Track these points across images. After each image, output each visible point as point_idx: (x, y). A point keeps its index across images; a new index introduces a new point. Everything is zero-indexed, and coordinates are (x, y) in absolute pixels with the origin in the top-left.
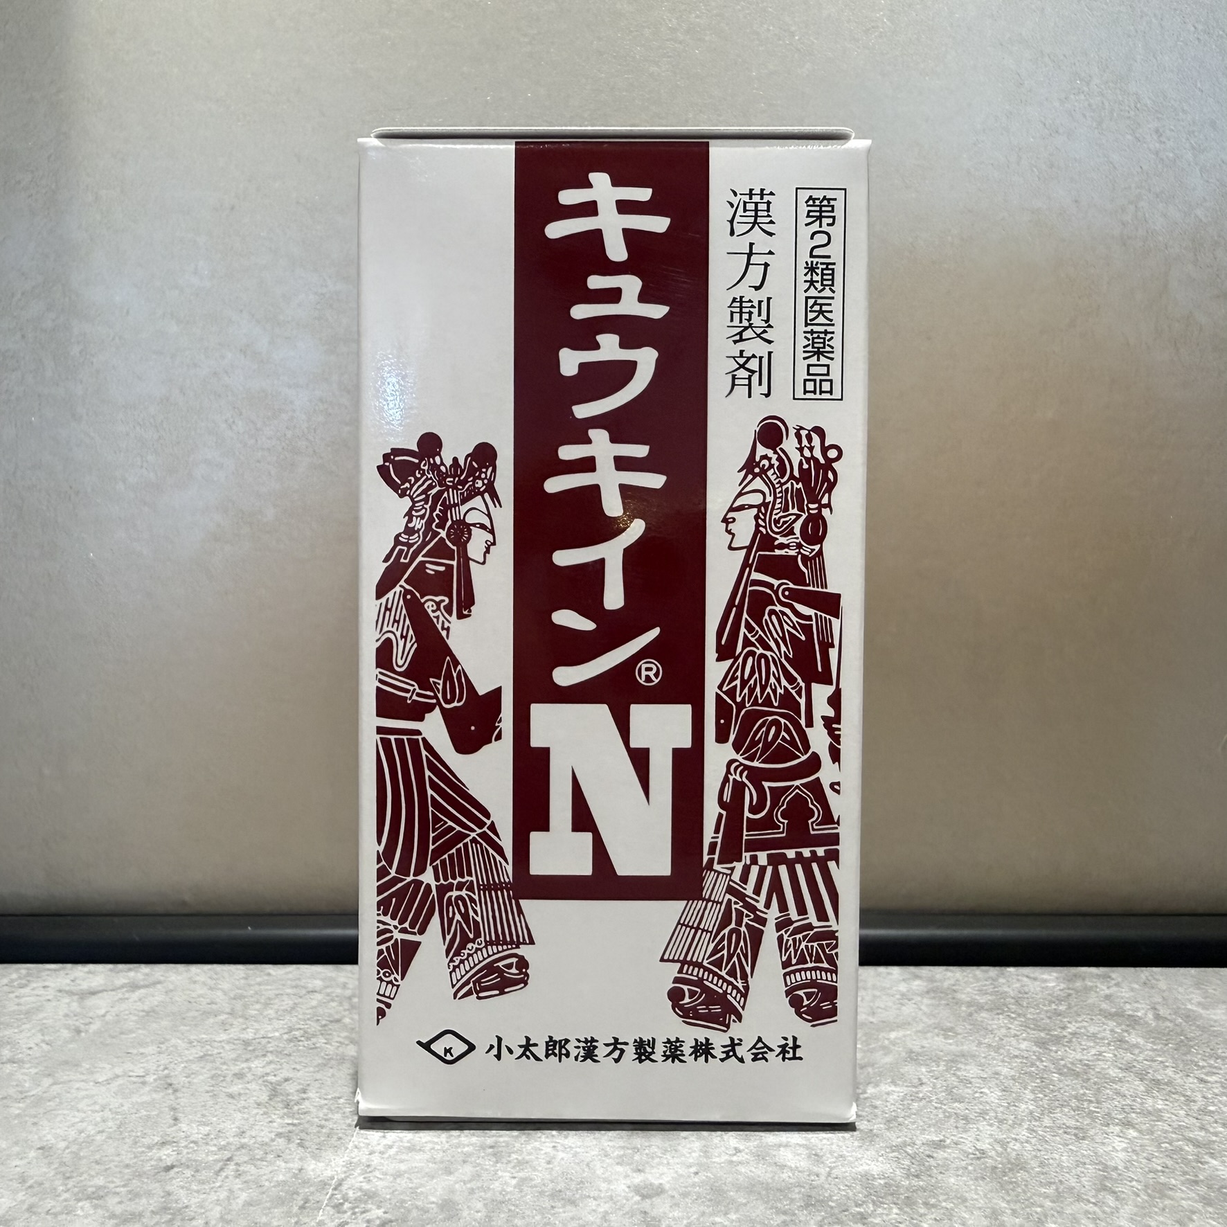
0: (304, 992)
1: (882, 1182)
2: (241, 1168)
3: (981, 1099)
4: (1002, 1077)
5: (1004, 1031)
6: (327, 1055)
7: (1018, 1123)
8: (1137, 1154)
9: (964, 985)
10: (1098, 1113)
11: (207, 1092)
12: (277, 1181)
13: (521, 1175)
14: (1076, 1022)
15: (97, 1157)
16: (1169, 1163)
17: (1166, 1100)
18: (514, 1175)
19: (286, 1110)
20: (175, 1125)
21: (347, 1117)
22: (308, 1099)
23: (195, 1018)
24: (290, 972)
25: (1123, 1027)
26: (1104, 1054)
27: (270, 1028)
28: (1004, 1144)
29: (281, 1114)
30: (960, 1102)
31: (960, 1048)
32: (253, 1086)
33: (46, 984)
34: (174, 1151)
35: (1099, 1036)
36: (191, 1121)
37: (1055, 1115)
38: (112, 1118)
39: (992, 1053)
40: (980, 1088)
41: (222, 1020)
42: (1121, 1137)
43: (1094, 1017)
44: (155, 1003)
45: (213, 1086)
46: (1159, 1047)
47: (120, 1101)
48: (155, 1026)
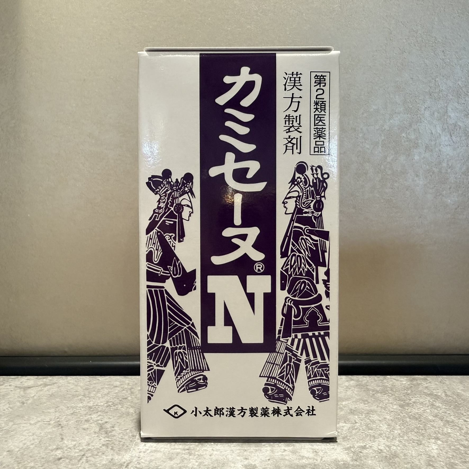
0: (112, 387)
1: (342, 463)
2: (88, 459)
3: (380, 429)
4: (387, 420)
5: (387, 401)
6: (122, 412)
7: (394, 438)
8: (442, 451)
9: (370, 383)
10: (425, 434)
11: (75, 427)
12: (103, 464)
13: (200, 461)
14: (415, 397)
15: (31, 454)
16: (455, 454)
17: (452, 429)
18: (197, 461)
19: (106, 435)
20: (62, 441)
22: (115, 430)
23: (69, 398)
24: (107, 379)
25: (434, 399)
26: (427, 410)
27: (99, 401)
28: (389, 447)
29: (104, 436)
30: (372, 430)
31: (370, 408)
32: (93, 425)
33: (11, 384)
34: (61, 452)
35: (424, 403)
36: (69, 440)
37: (409, 435)
38: (37, 439)
39: (383, 410)
40: (379, 424)
41: (80, 398)
42: (435, 444)
43: (421, 395)
44: (54, 392)
45: (77, 425)
46: (448, 407)
47: (40, 431)
48: (54, 401)
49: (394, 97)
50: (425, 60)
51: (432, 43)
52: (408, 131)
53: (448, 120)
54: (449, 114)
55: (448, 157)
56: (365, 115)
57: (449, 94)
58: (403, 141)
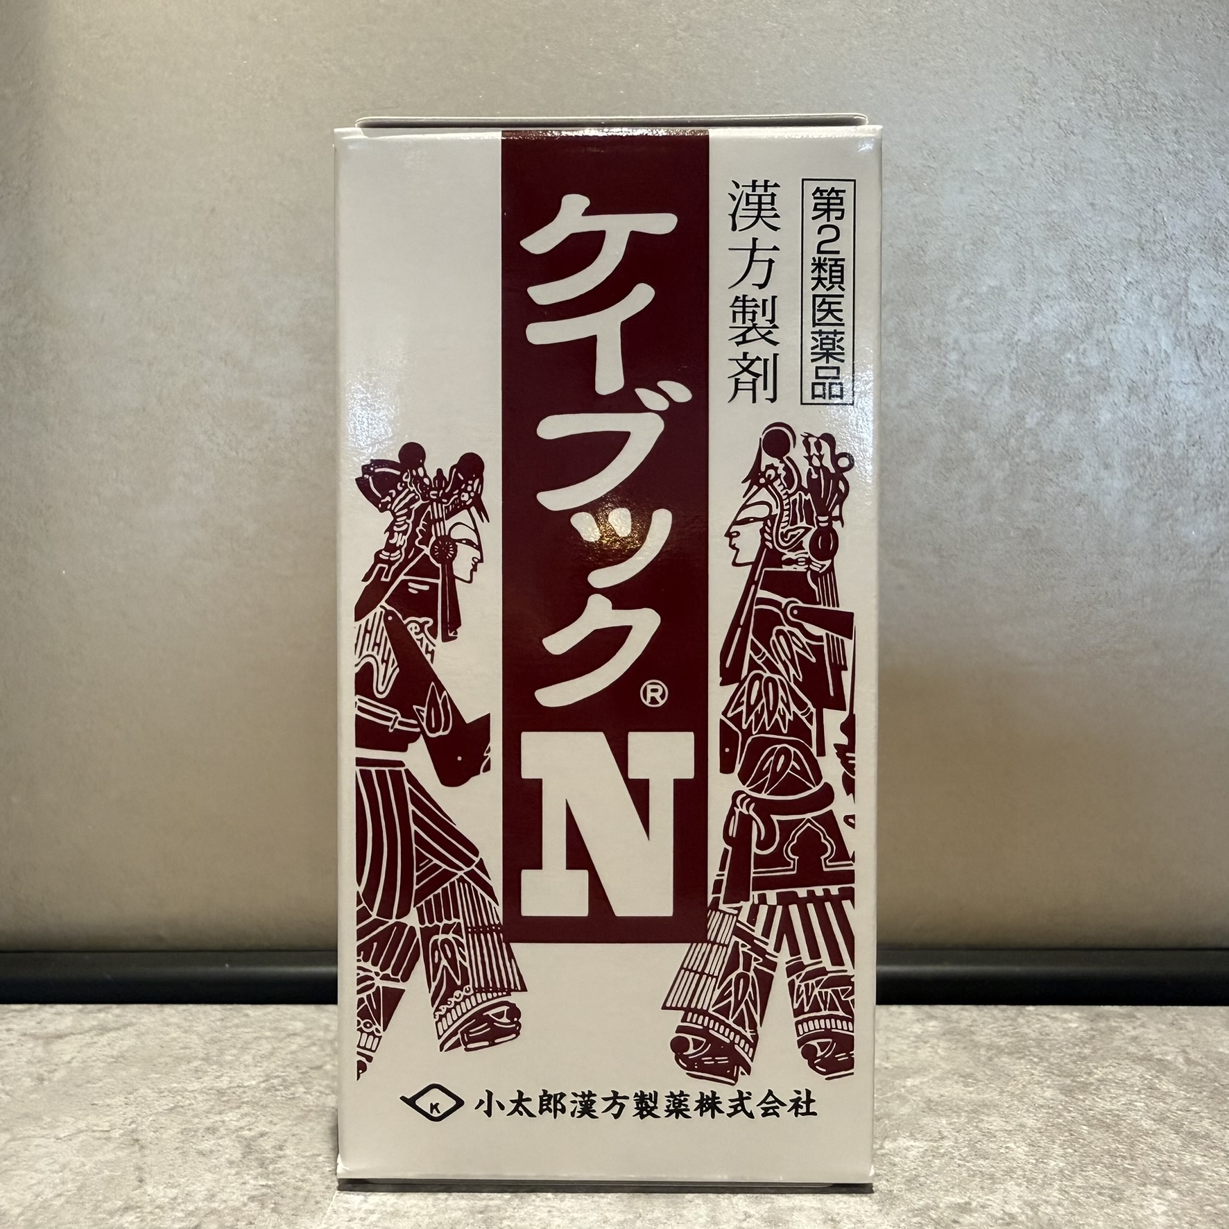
0: (283, 1034)
3: (1008, 1155)
4: (1028, 1130)
5: (1027, 1078)
6: (306, 1106)
7: (1046, 1184)
8: (1179, 1219)
9: (981, 1026)
10: (1133, 1170)
11: (177, 1149)
14: (1103, 1067)
17: (1205, 1156)
19: (260, 1170)
20: (140, 1187)
21: (327, 1178)
22: (284, 1156)
23: (166, 1064)
24: (269, 1013)
25: (1154, 1072)
26: (1135, 1103)
27: (246, 1076)
28: (1034, 1207)
29: (255, 1174)
30: (986, 1158)
31: (981, 1097)
32: (227, 1142)
33: (11, 1026)
34: (137, 1217)
35: (1127, 1082)
36: (159, 1184)
37: (1087, 1173)
38: (73, 1180)
39: (1016, 1103)
40: (1005, 1142)
41: (196, 1067)
42: (1160, 1198)
43: (1121, 1062)
44: (125, 1048)
45: (183, 1142)
46: (1192, 1095)
47: (82, 1159)
48: (124, 1073)
49: (1042, 254)
50: (1128, 155)
51: (1145, 108)
52: (1082, 347)
53: (1189, 314)
54: (1194, 300)
55: (1190, 414)
56: (967, 302)
57: (1192, 247)
58: (1067, 372)
